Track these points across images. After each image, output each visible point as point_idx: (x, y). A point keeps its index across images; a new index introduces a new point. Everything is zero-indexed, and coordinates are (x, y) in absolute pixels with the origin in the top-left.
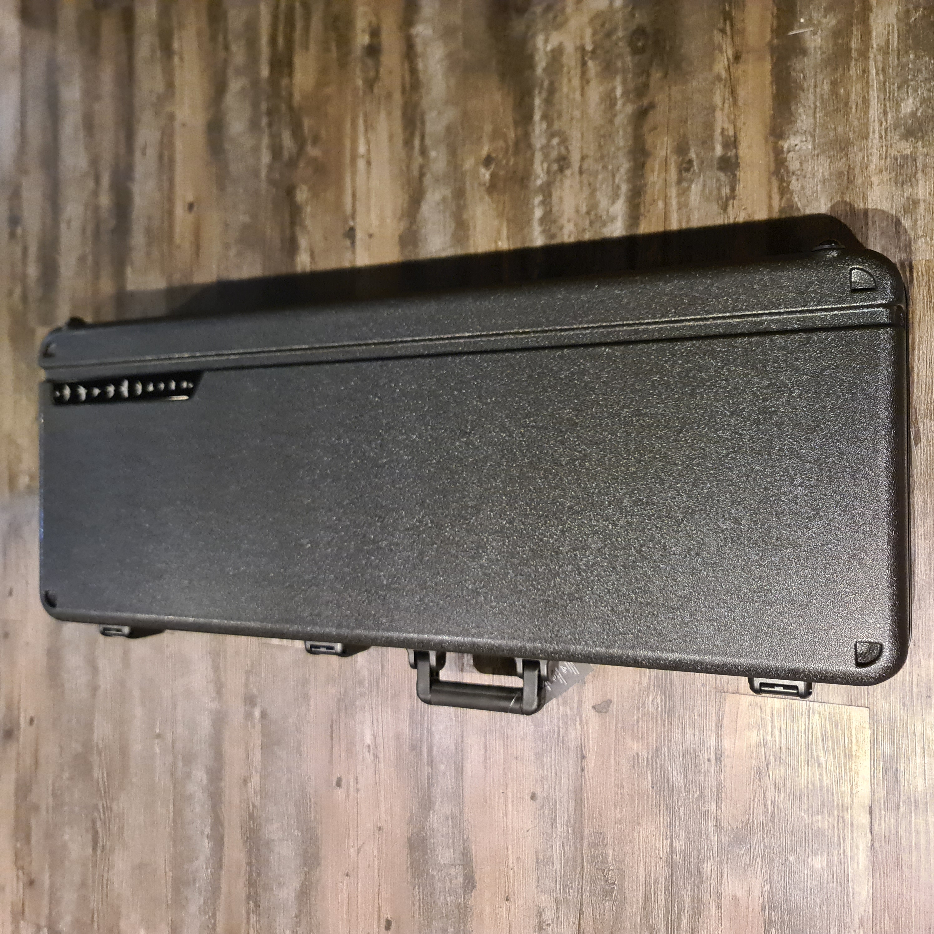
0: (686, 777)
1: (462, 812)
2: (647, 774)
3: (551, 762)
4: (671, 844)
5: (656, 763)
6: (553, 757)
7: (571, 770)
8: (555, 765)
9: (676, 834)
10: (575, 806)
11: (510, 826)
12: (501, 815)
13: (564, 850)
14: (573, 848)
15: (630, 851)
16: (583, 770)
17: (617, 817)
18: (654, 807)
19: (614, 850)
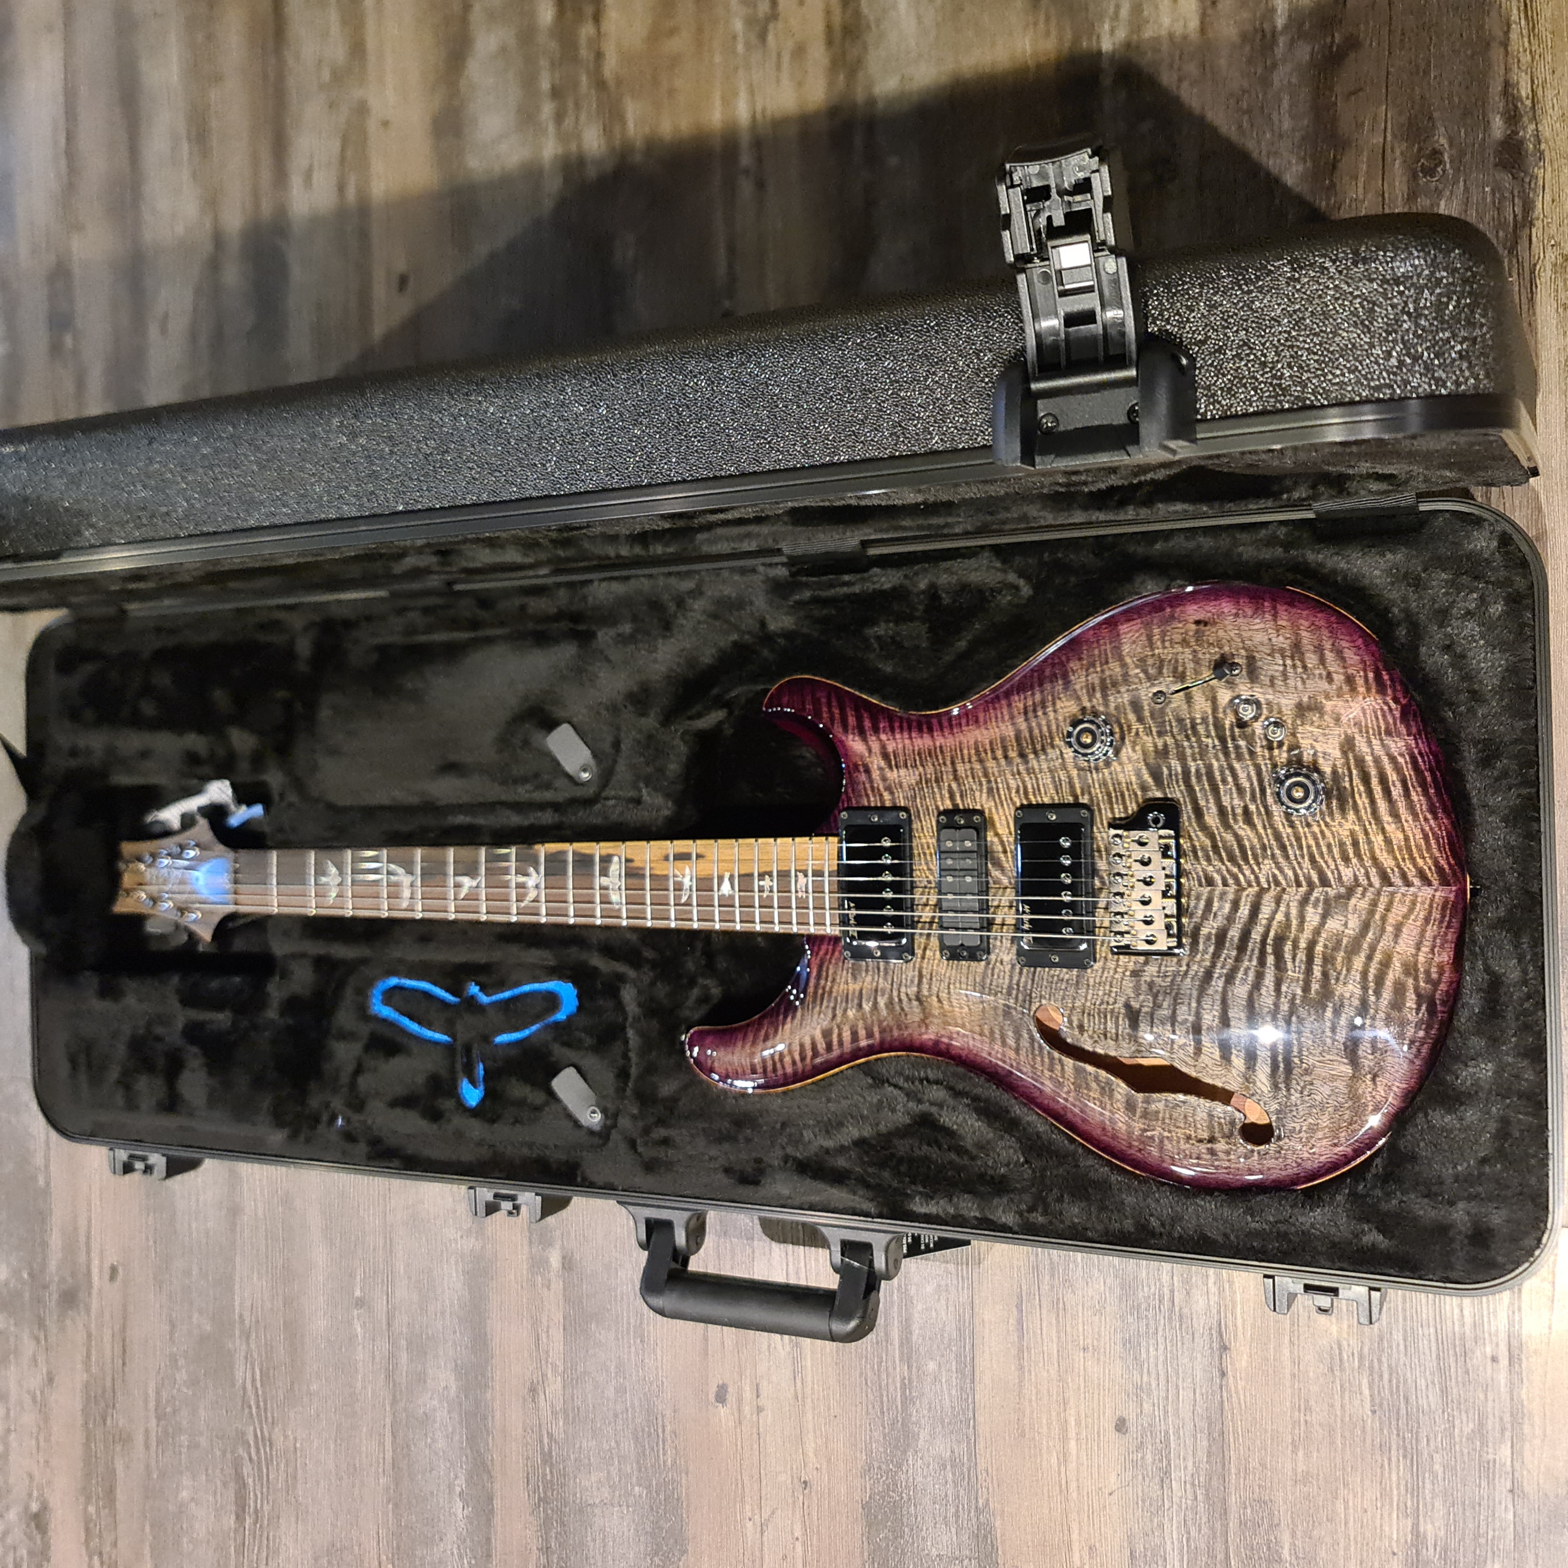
0: (1444, 1391)
1: (973, 1454)
2: (1360, 1385)
3: (1157, 1358)
4: (1416, 1525)
5: (1380, 1361)
6: (1161, 1347)
7: (1199, 1374)
9: (1425, 1505)
10: (1210, 1446)
11: (1073, 1486)
12: (1054, 1460)
13: (1189, 1533)
14: (1205, 1530)
15: (1328, 1540)
16: (1223, 1374)
17: (1299, 1470)
18: (1378, 1452)
19: (1293, 1535)
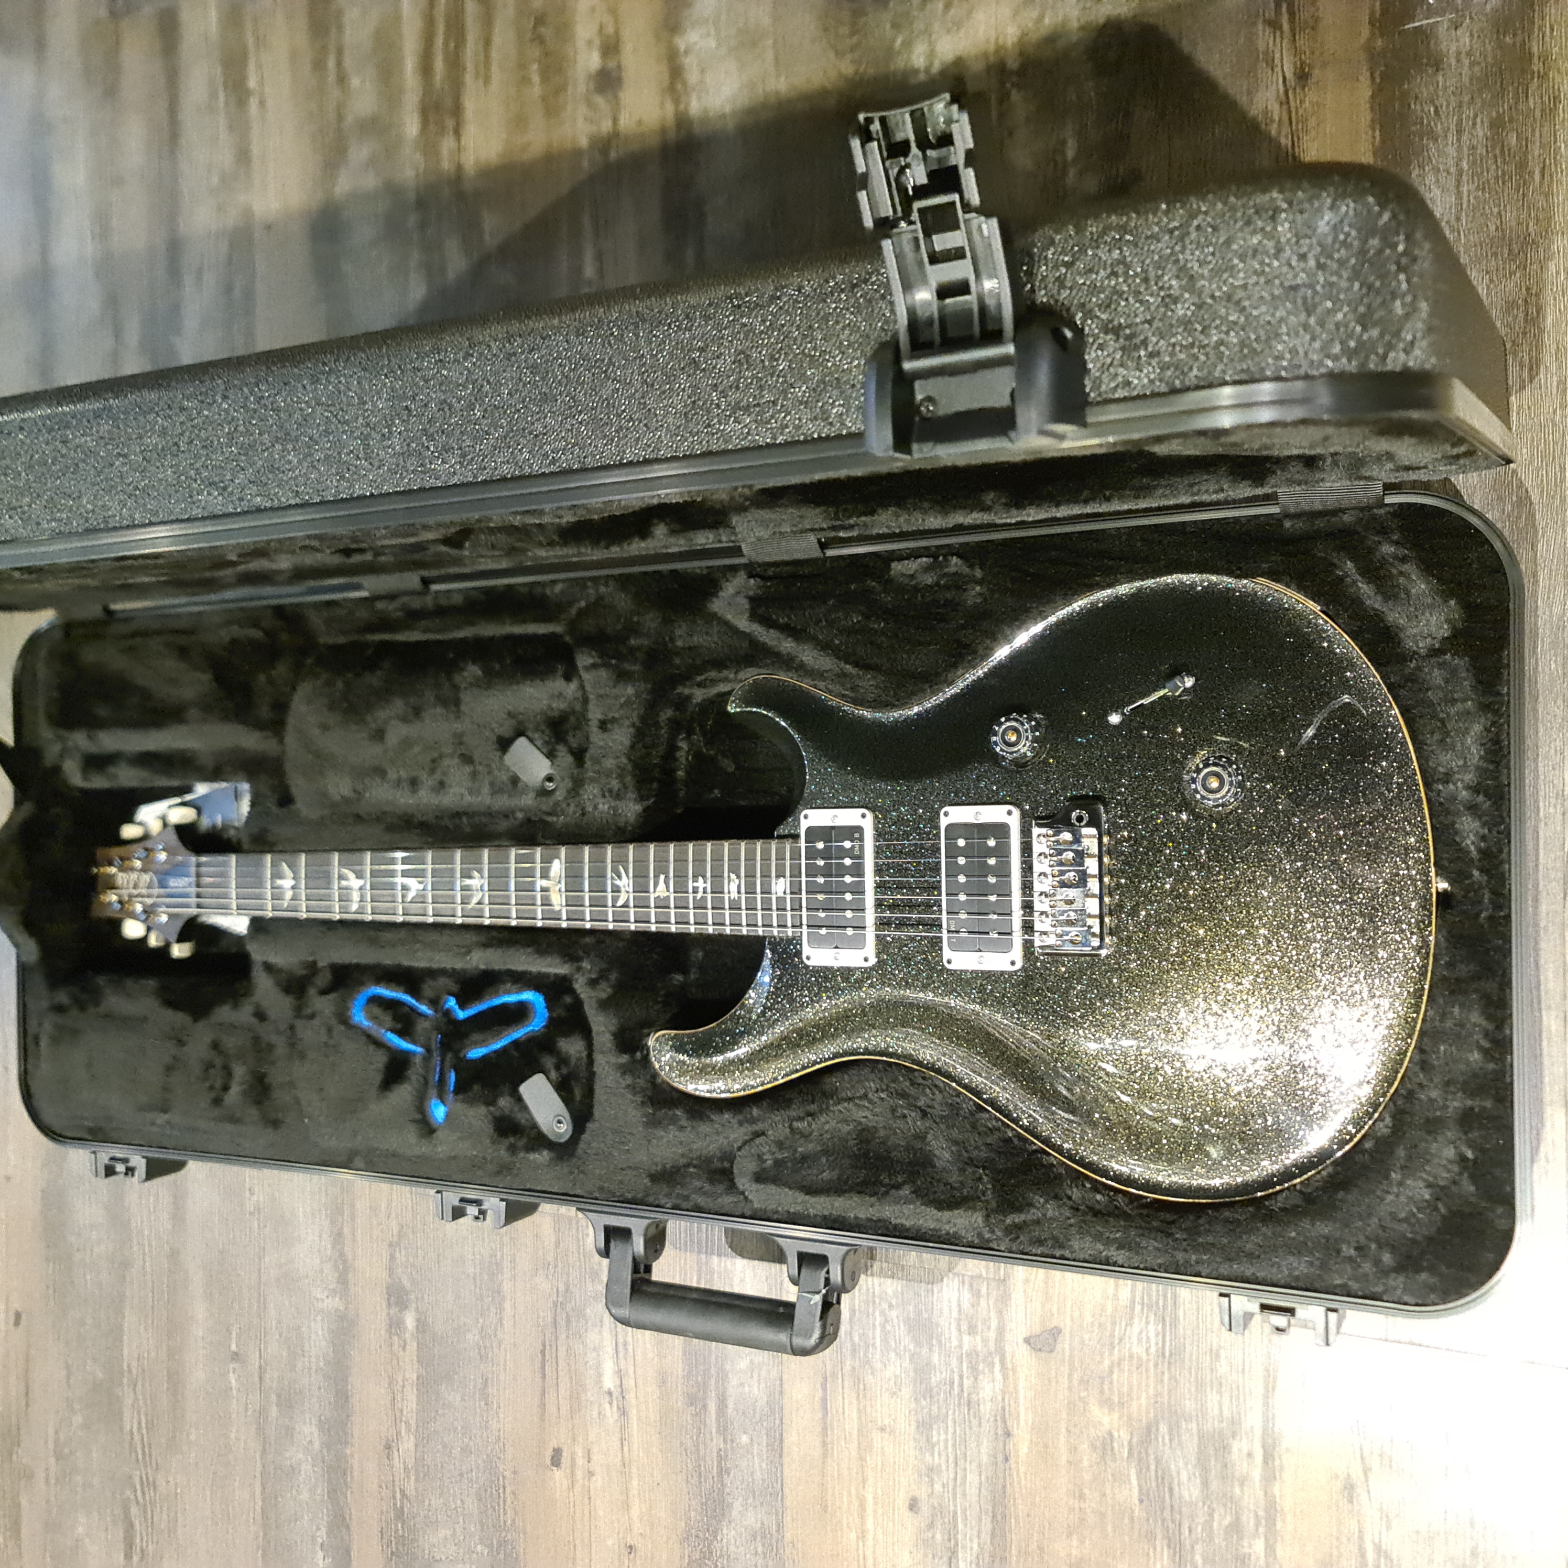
8: (954, 1446)
